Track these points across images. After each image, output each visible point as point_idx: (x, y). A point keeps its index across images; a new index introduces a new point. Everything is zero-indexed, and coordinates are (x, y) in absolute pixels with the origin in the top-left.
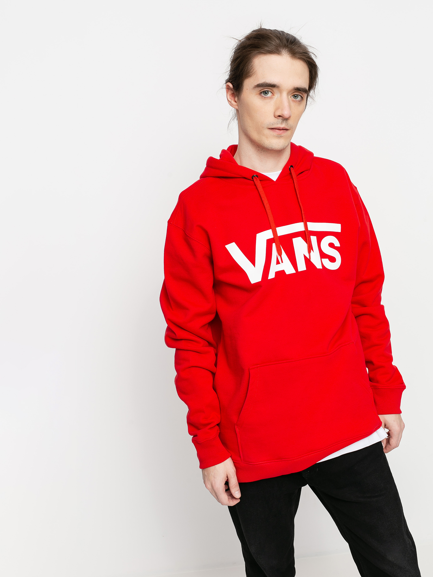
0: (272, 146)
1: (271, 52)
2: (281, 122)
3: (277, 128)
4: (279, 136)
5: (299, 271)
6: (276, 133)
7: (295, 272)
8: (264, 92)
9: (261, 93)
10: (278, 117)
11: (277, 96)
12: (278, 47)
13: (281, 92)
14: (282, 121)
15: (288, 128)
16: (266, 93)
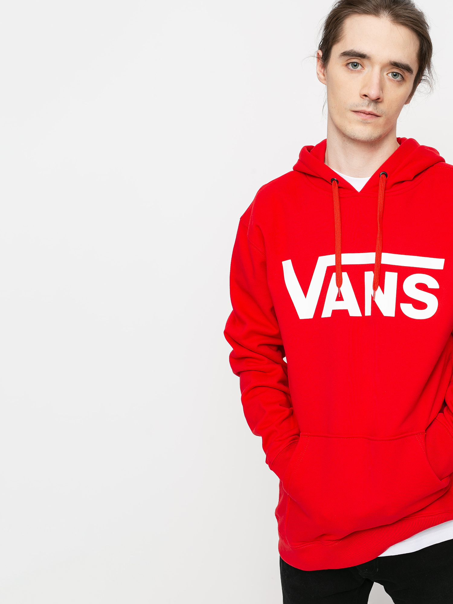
0: (354, 134)
1: (366, 12)
2: (367, 104)
3: (362, 111)
4: (365, 121)
5: (366, 315)
6: (361, 117)
7: (361, 316)
8: (352, 63)
9: (348, 64)
10: (364, 97)
11: (367, 70)
12: (378, 7)
13: (372, 65)
14: (368, 102)
15: (378, 114)
16: (355, 65)
